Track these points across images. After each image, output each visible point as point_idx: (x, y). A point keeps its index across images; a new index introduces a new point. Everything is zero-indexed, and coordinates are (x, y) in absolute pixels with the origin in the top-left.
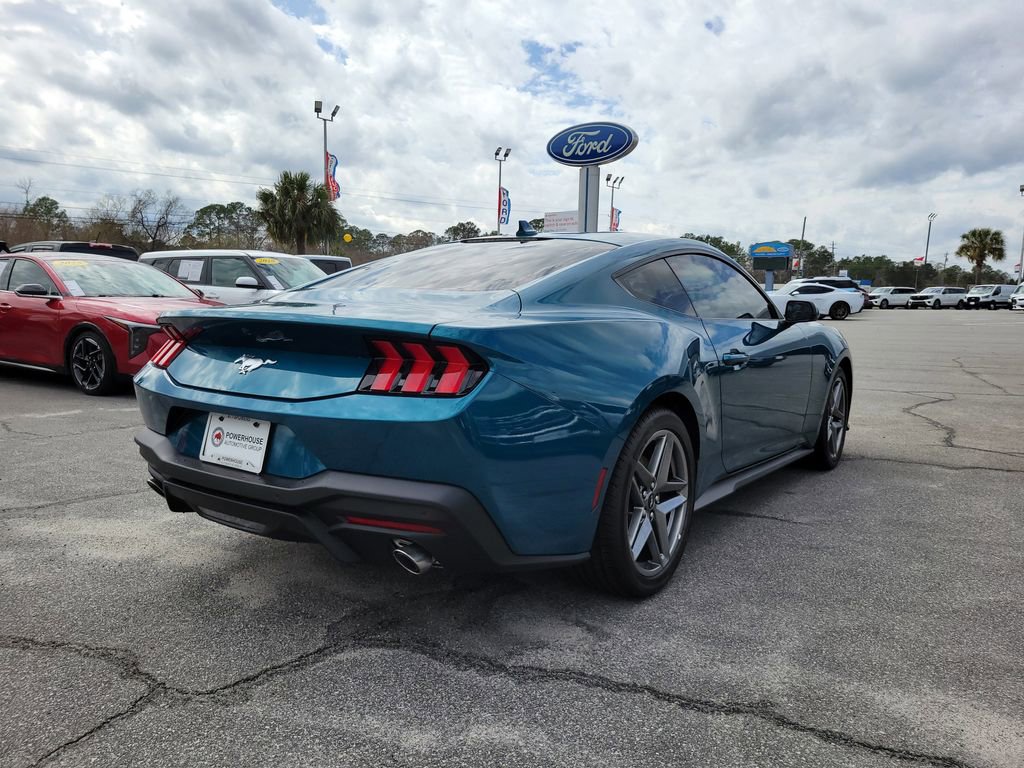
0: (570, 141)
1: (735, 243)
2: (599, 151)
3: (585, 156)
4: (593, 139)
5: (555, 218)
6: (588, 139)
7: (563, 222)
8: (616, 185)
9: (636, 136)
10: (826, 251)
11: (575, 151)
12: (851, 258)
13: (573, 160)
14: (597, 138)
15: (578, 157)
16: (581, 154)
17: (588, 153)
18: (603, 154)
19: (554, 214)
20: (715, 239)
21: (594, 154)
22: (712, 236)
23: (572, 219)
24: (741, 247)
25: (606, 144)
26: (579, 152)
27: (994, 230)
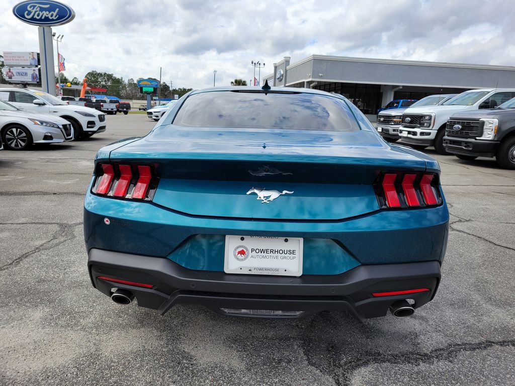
0: (29, 9)
1: (120, 78)
2: (51, 18)
3: (41, 20)
4: (46, 10)
5: (11, 55)
6: (42, 9)
7: (17, 58)
8: (59, 39)
9: (74, 12)
10: (166, 85)
11: (34, 15)
12: (177, 89)
13: (33, 21)
14: (49, 10)
15: (36, 20)
16: (38, 18)
17: (43, 18)
18: (53, 20)
19: (11, 53)
20: (109, 75)
21: (47, 19)
22: (107, 73)
23: (23, 57)
24: (123, 80)
25: (55, 14)
26: (36, 16)
27: (243, 80)
